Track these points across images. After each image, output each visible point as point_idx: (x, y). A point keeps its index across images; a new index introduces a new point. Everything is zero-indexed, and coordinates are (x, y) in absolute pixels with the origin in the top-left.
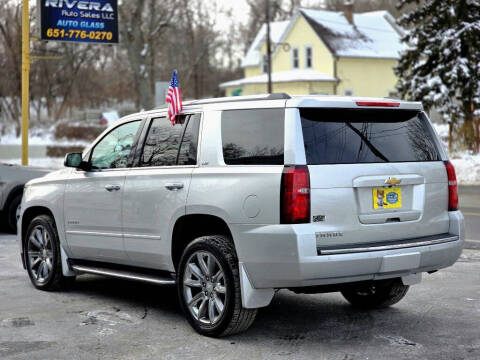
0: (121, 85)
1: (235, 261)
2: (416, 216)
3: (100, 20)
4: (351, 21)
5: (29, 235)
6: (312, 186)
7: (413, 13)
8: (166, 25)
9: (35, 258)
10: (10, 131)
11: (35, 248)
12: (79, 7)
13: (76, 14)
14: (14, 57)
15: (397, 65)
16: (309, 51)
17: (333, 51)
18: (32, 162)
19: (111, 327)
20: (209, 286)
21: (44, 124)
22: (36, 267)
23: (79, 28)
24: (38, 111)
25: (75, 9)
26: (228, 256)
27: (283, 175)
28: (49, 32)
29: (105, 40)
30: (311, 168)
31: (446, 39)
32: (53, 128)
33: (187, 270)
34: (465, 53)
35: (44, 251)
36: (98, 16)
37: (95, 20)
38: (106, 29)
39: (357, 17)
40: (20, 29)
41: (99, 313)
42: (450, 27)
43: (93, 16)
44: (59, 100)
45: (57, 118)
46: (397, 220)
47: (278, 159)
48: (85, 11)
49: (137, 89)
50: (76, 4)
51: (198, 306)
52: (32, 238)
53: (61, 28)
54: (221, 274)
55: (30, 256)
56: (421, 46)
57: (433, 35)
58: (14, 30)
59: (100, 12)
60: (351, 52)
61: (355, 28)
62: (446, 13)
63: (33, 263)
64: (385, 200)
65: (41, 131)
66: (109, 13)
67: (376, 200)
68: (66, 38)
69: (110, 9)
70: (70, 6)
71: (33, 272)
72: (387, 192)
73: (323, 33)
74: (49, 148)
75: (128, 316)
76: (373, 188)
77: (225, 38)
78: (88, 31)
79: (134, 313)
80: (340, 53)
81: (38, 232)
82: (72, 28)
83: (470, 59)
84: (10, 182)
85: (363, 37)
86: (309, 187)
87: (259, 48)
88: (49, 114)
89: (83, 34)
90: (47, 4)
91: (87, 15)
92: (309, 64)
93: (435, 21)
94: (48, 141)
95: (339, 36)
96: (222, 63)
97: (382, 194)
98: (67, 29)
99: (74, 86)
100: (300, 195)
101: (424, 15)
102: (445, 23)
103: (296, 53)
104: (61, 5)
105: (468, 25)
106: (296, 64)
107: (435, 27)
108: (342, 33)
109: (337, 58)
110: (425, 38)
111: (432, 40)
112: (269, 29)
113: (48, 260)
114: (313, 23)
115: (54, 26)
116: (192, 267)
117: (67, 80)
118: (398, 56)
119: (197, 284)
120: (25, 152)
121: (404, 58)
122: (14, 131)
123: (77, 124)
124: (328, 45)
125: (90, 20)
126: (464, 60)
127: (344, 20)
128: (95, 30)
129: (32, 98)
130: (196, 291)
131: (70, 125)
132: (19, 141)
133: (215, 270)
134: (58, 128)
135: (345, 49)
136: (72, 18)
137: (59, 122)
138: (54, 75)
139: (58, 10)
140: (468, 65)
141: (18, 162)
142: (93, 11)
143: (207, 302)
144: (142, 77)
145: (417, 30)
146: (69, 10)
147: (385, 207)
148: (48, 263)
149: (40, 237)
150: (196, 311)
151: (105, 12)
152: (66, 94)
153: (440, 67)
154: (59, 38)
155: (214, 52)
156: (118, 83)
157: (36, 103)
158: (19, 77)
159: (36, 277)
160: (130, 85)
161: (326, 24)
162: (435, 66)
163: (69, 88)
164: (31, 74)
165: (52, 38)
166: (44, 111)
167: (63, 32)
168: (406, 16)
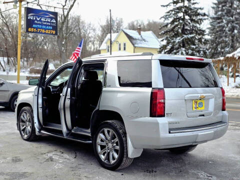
0: (54, 55)
1: (125, 133)
2: (210, 114)
3: (51, 26)
4: (140, 34)
5: (20, 116)
6: (166, 99)
7: (165, 31)
8: (71, 33)
9: (23, 126)
10: (12, 71)
11: (23, 121)
12: (42, 20)
13: (40, 23)
14: (15, 42)
15: (159, 50)
16: (125, 44)
17: (133, 45)
18: (21, 82)
19: (60, 163)
20: (110, 145)
21: (25, 68)
22: (24, 130)
23: (42, 28)
24: (23, 63)
25: (40, 20)
26: (121, 131)
27: (152, 93)
28: (30, 30)
29: (52, 34)
30: (165, 89)
31: (177, 41)
32: (29, 69)
33: (98, 137)
34: (184, 46)
35: (27, 123)
36: (50, 24)
37: (48, 25)
38: (53, 30)
39: (142, 33)
40: (17, 32)
41: (54, 154)
42: (179, 36)
43: (48, 24)
44: (31, 59)
45: (30, 66)
46: (203, 115)
47: (149, 85)
48: (45, 22)
49: (61, 56)
50: (41, 19)
51: (104, 154)
52: (22, 117)
53: (34, 28)
54: (117, 140)
55: (21, 125)
56: (168, 43)
57: (173, 39)
58: (14, 33)
59: (50, 22)
60: (140, 45)
61: (141, 37)
62: (177, 31)
63: (22, 128)
64: (197, 106)
65: (24, 70)
66: (54, 23)
67: (194, 106)
68: (36, 32)
69: (55, 22)
70: (38, 19)
71: (22, 132)
72: (199, 102)
73: (130, 38)
74: (27, 77)
75: (68, 157)
76: (193, 100)
77: (92, 39)
78: (45, 30)
79: (70, 155)
80: (136, 45)
81: (25, 114)
82: (39, 28)
83: (186, 48)
84: (12, 90)
85: (144, 40)
86: (164, 99)
87: (106, 43)
88: (27, 64)
89: (43, 31)
90: (29, 18)
91: (45, 23)
92: (125, 49)
93: (173, 34)
94: (27, 74)
95: (136, 39)
96: (91, 48)
97: (196, 103)
98: (37, 28)
99: (37, 54)
100: (160, 103)
101: (169, 32)
102: (177, 35)
103: (120, 45)
104: (34, 19)
105: (185, 36)
106: (120, 49)
107: (173, 36)
108: (137, 38)
109: (135, 47)
110: (169, 40)
111: (172, 41)
112: (111, 36)
113: (29, 127)
114: (127, 34)
115: (32, 27)
116: (101, 135)
117: (34, 52)
118: (159, 47)
119: (104, 144)
120: (18, 78)
121: (161, 47)
122: (14, 70)
123: (38, 68)
124: (132, 43)
125: (46, 25)
126: (184, 49)
127: (137, 33)
128: (48, 29)
129: (21, 58)
130: (103, 147)
131: (35, 68)
132: (16, 74)
133: (113, 138)
134: (31, 69)
135: (138, 44)
136: (39, 24)
137: (31, 67)
138: (30, 50)
139: (33, 21)
140: (185, 51)
141: (15, 82)
142: (48, 22)
143: (109, 153)
144: (63, 52)
145: (167, 37)
146: (38, 21)
147: (197, 109)
148: (29, 129)
149: (25, 116)
150: (103, 157)
151: (53, 22)
152: (34, 57)
153: (175, 51)
154: (33, 32)
155: (88, 44)
156: (53, 54)
157: (22, 60)
158: (16, 50)
159: (23, 134)
160: (58, 55)
161: (131, 35)
162: (173, 51)
163: (35, 55)
164: (22, 49)
165: (31, 32)
166: (26, 63)
167: (35, 29)
168: (163, 32)
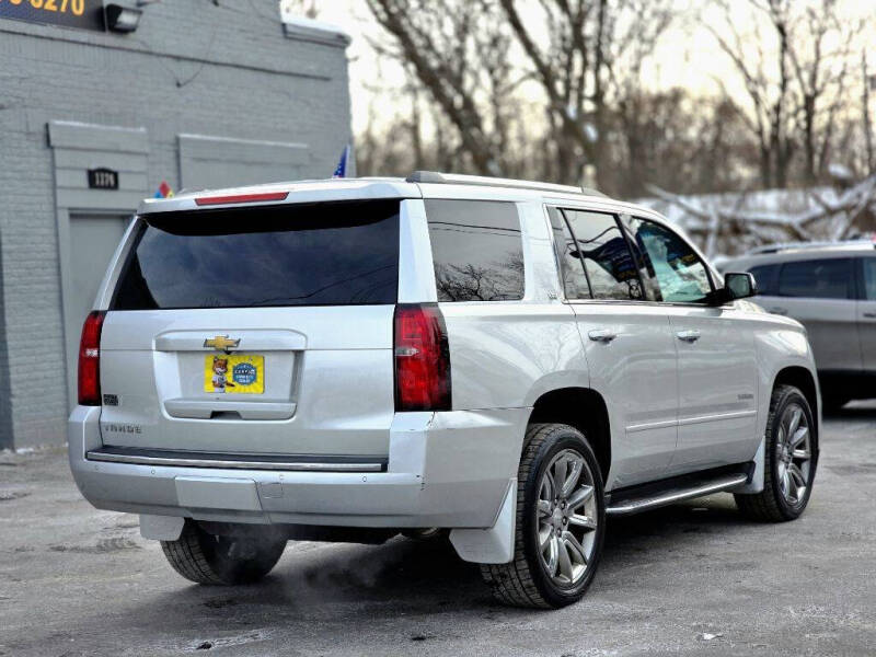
30: (111, 315)
46: (239, 416)
64: (229, 377)
67: (211, 375)
72: (233, 362)
97: (224, 365)
147: (228, 389)
